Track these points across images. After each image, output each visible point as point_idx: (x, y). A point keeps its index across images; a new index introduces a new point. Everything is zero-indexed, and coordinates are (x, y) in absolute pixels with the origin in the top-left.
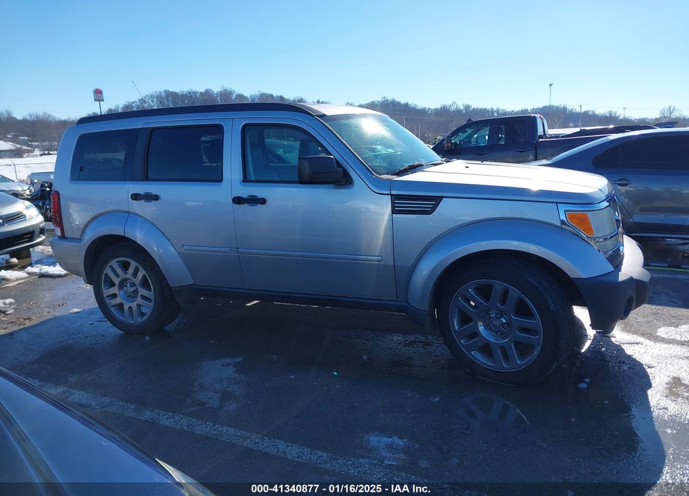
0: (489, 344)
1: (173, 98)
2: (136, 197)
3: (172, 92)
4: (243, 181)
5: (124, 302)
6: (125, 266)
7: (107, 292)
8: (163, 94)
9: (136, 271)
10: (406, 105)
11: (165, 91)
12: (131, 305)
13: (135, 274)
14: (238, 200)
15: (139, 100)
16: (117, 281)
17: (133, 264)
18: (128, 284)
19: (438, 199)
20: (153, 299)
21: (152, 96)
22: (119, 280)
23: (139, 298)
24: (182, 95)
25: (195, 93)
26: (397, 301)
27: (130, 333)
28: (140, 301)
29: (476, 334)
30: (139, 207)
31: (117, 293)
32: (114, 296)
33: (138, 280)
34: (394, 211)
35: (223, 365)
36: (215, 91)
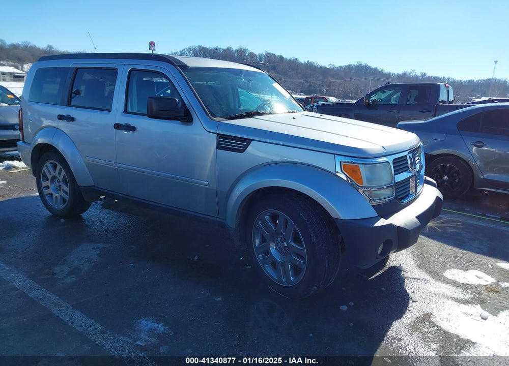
0: (275, 262)
1: (204, 52)
2: (61, 117)
3: (203, 48)
4: (124, 112)
5: (53, 193)
6: (55, 167)
7: (44, 184)
8: (197, 49)
9: (60, 170)
10: (376, 69)
11: (199, 47)
12: (57, 195)
13: (60, 173)
14: (118, 126)
15: (180, 51)
16: (49, 177)
17: (59, 166)
18: (56, 180)
19: (249, 141)
20: (69, 193)
21: (189, 49)
22: (51, 176)
23: (62, 191)
24: (211, 50)
25: (219, 49)
26: (219, 218)
27: (56, 215)
28: (62, 193)
29: (268, 252)
30: (63, 125)
31: (50, 186)
32: (48, 187)
33: (61, 178)
34: (218, 148)
35: (94, 248)
36: (234, 50)
